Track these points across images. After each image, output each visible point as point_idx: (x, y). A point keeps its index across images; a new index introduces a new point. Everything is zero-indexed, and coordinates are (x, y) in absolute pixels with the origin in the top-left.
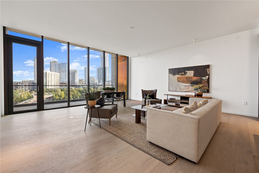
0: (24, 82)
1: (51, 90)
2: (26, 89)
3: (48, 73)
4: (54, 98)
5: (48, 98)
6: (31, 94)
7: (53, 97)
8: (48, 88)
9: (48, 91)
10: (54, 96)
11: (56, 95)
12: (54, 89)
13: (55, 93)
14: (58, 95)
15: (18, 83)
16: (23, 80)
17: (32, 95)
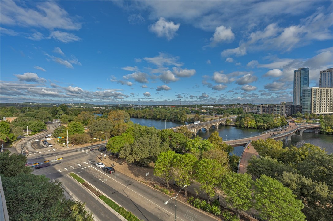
0: (282, 104)
1: (318, 116)
2: (282, 113)
3: (315, 90)
4: (322, 130)
5: (311, 128)
6: (286, 120)
7: (320, 127)
8: (314, 113)
9: (312, 117)
10: (323, 127)
11: (326, 126)
12: (325, 115)
13: (324, 122)
14: (330, 126)
15: (273, 106)
16: (281, 102)
17: (287, 122)
